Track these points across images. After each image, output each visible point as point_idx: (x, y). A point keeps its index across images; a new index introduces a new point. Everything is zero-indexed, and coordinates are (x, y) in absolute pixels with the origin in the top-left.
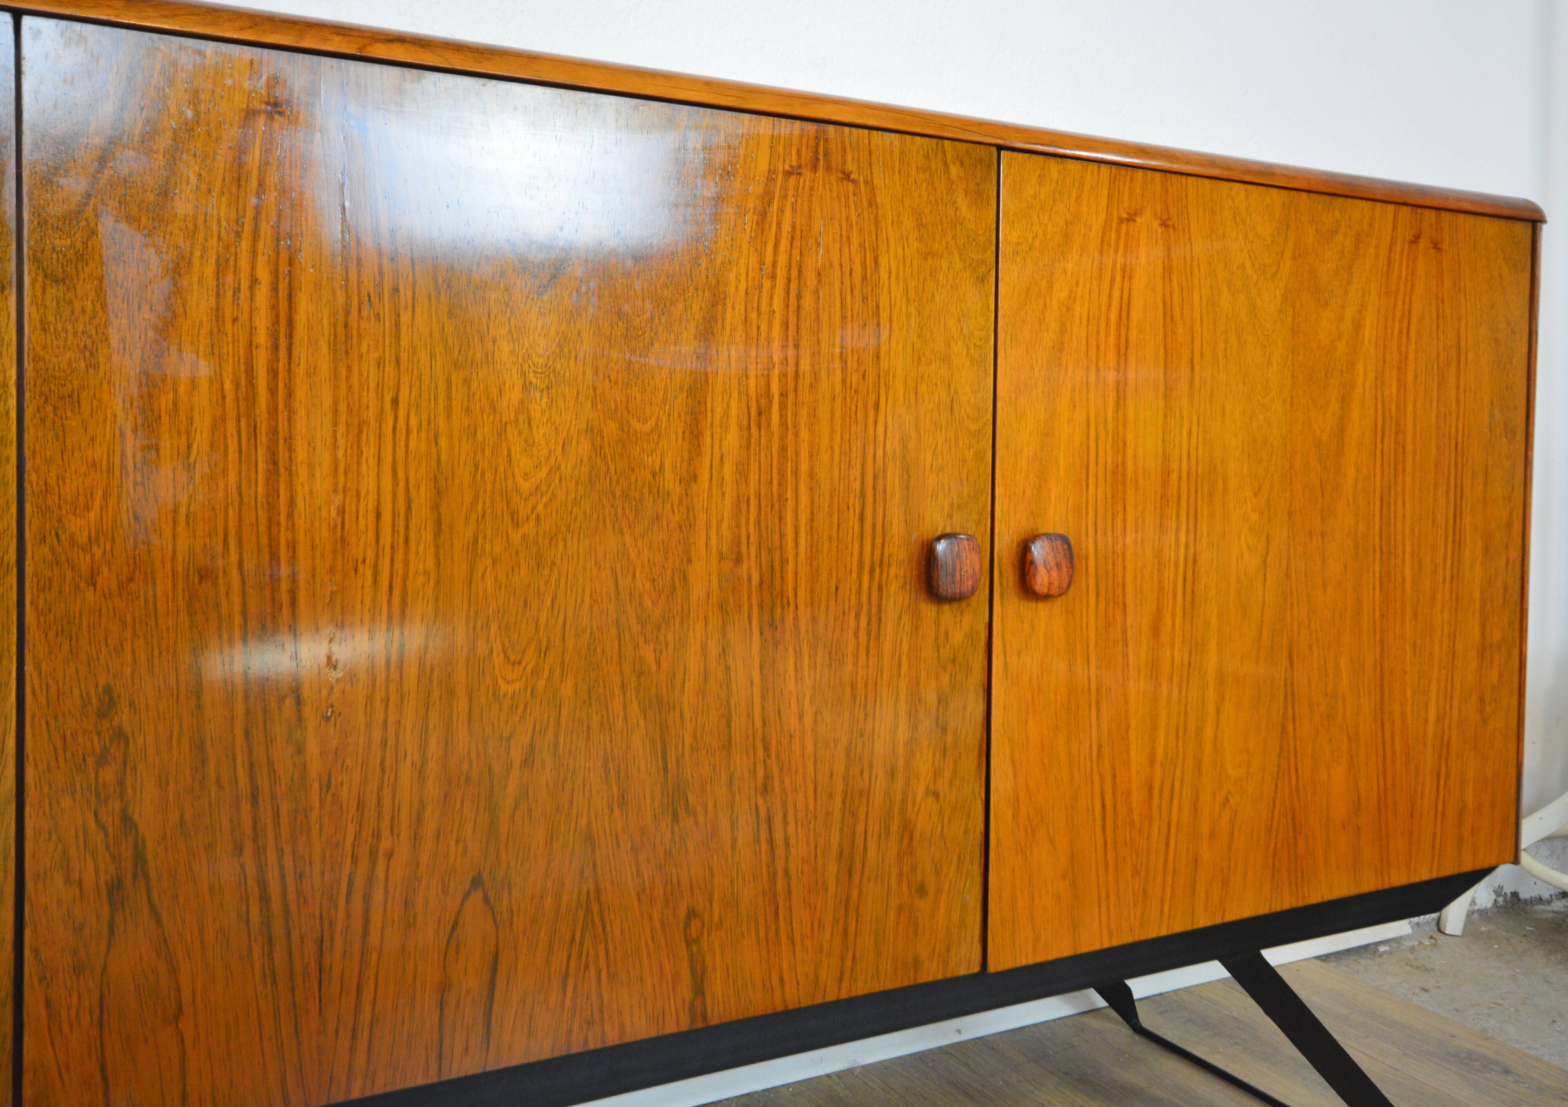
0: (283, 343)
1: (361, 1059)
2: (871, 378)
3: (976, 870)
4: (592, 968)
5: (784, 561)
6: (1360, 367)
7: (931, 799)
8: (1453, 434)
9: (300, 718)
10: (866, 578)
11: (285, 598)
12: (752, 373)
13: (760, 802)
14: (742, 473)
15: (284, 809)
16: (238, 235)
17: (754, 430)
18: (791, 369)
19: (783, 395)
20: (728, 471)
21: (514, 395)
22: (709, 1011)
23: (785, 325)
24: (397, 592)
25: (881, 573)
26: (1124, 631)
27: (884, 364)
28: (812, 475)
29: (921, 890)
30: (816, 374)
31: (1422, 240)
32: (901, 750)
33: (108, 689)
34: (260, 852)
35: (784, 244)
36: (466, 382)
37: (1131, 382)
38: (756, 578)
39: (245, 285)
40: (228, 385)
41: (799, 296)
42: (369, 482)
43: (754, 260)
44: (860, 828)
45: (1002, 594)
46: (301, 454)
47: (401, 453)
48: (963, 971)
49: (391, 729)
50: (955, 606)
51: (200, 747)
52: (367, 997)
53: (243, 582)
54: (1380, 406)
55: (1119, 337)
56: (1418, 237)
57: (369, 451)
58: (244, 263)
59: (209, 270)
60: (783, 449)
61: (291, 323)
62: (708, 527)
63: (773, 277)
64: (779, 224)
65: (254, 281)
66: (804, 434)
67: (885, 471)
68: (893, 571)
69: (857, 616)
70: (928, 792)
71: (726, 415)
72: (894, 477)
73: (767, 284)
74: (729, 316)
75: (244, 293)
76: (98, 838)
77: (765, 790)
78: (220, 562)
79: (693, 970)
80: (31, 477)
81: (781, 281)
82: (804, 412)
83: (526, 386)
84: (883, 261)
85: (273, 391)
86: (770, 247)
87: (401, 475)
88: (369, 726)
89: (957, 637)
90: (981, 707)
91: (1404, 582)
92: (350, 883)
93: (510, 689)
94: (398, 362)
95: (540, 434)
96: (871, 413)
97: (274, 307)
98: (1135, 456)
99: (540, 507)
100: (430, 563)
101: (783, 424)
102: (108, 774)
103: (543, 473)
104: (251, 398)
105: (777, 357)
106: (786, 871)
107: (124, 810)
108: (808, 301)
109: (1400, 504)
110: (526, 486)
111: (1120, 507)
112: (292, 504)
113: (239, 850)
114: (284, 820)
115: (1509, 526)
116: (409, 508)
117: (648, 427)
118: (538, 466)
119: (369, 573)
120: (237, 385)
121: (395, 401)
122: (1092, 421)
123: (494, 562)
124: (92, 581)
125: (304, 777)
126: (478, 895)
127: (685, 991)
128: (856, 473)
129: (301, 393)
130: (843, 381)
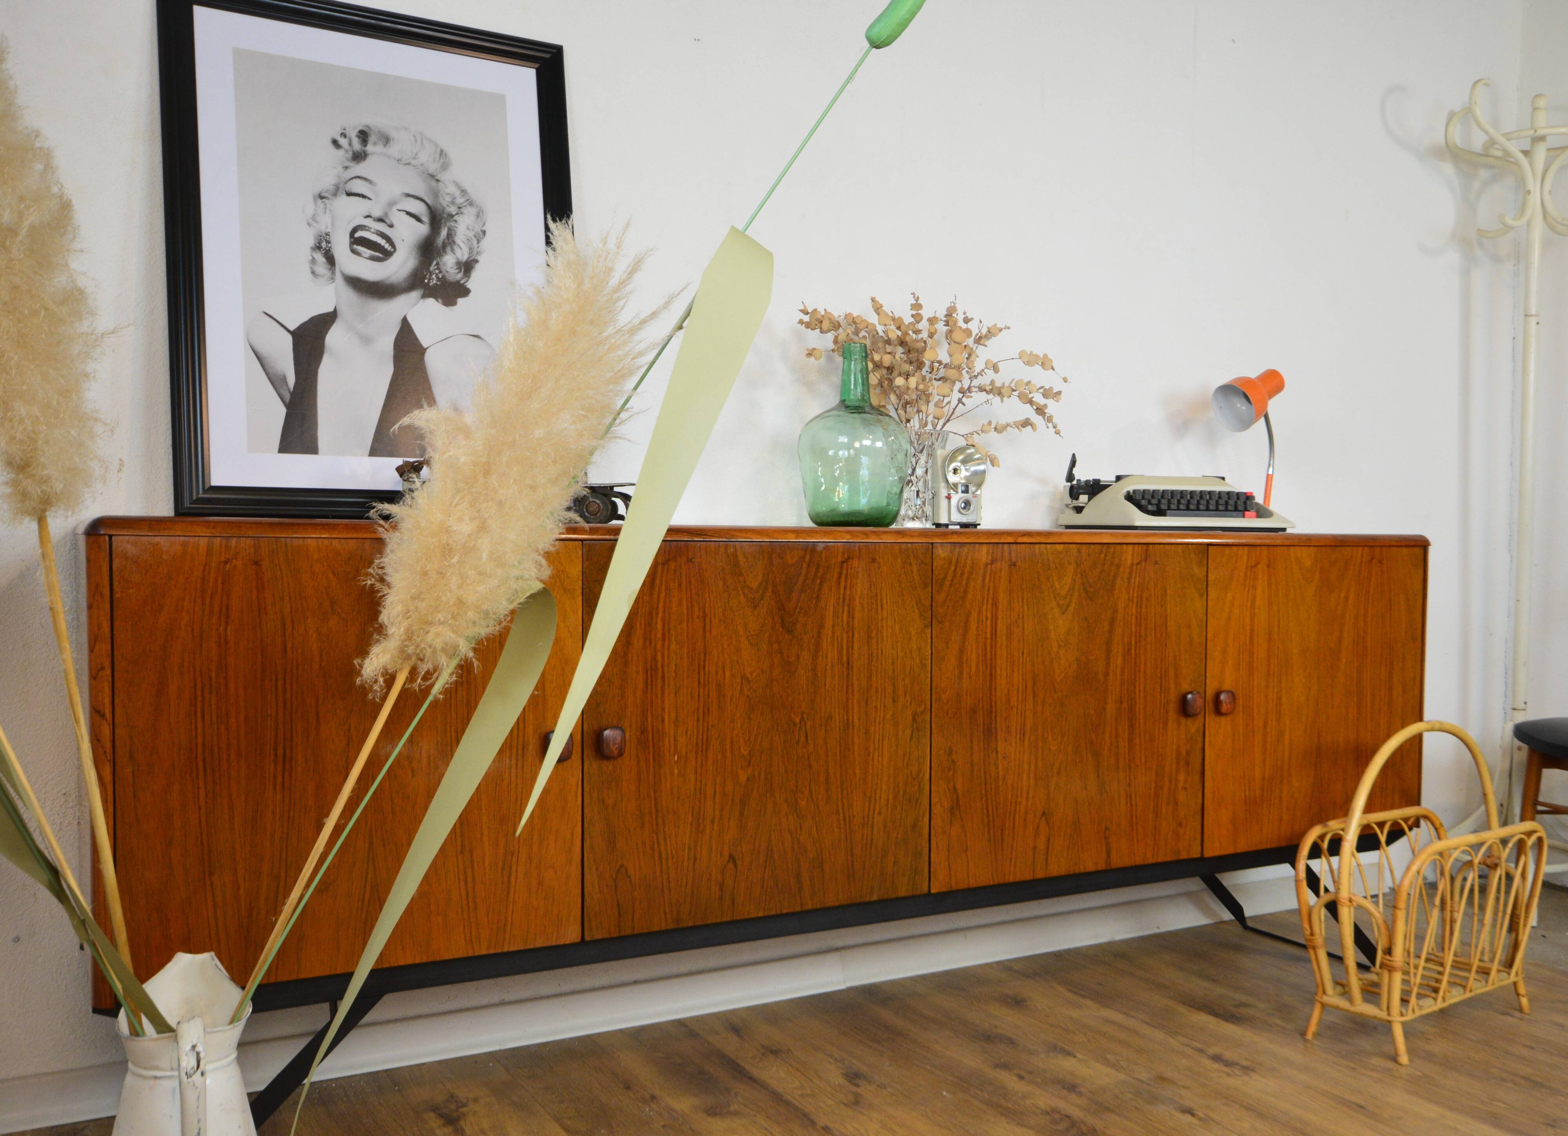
0: (994, 637)
1: (1012, 868)
2: (1164, 636)
3: (1199, 817)
4: (1076, 846)
5: (1136, 703)
7: (1184, 791)
9: (997, 757)
10: (1162, 708)
11: (993, 718)
12: (1126, 637)
13: (1128, 788)
14: (1122, 671)
15: (993, 787)
16: (983, 604)
17: (1126, 657)
18: (1138, 634)
19: (1136, 643)
20: (1118, 673)
21: (1055, 650)
22: (1111, 862)
23: (1136, 618)
24: (1023, 716)
25: (1167, 707)
26: (1253, 727)
27: (1169, 630)
28: (1145, 671)
29: (1181, 824)
30: (1146, 635)
32: (1174, 772)
33: (951, 747)
34: (987, 799)
35: (1136, 589)
36: (1042, 645)
37: (1256, 630)
38: (1126, 708)
39: (985, 618)
40: (980, 652)
41: (1141, 608)
42: (1016, 681)
43: (1126, 597)
44: (1160, 800)
45: (1209, 713)
46: (998, 672)
47: (1024, 670)
48: (1194, 856)
49: (1021, 761)
50: (1192, 718)
51: (972, 766)
52: (1014, 849)
53: (983, 713)
56: (1372, 559)
57: (1016, 670)
58: (984, 613)
59: (976, 615)
60: (1135, 663)
61: (996, 630)
62: (1112, 691)
63: (1132, 602)
64: (1135, 582)
65: (987, 618)
66: (1142, 658)
67: (1169, 669)
68: (1173, 705)
69: (1159, 722)
70: (1183, 788)
71: (1117, 652)
72: (1171, 670)
73: (1130, 605)
74: (1118, 616)
75: (984, 621)
76: (948, 794)
77: (1130, 785)
78: (978, 707)
79: (1107, 848)
80: (934, 683)
81: (1135, 603)
82: (1142, 650)
83: (1059, 646)
84: (1168, 592)
85: (991, 652)
86: (1131, 591)
87: (1024, 677)
88: (1015, 760)
89: (1193, 729)
90: (1201, 756)
92: (1010, 812)
94: (1024, 640)
95: (1063, 661)
96: (1164, 648)
97: (992, 625)
98: (1257, 659)
99: (1063, 687)
100: (1032, 706)
101: (1135, 654)
102: (951, 773)
103: (1063, 675)
104: (986, 655)
105: (1133, 630)
106: (1136, 815)
107: (954, 784)
108: (1144, 609)
110: (1059, 680)
112: (996, 689)
113: (981, 799)
114: (993, 790)
116: (1026, 689)
117: (1093, 657)
118: (1062, 672)
119: (1015, 710)
120: (982, 651)
121: (1023, 654)
122: (1241, 646)
123: (1049, 706)
124: (947, 714)
125: (998, 776)
126: (1044, 818)
127: (1104, 855)
128: (1159, 669)
129: (998, 652)
130: (1155, 637)
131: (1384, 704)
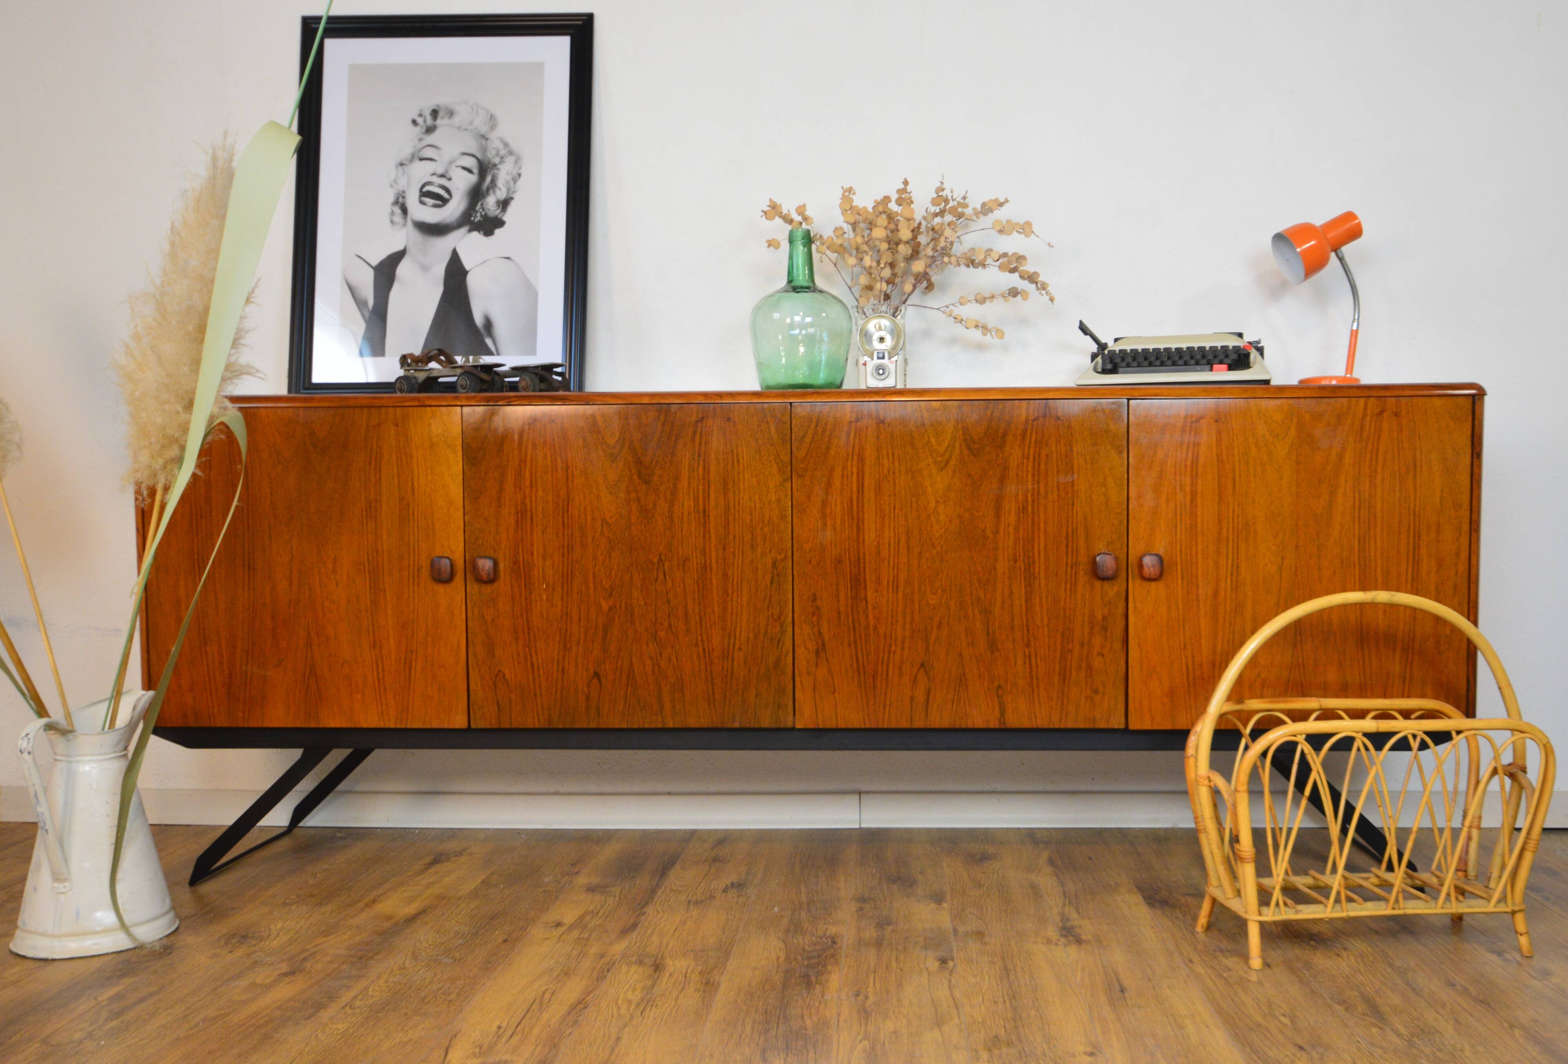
0: (861, 491)
1: (887, 716)
2: (1070, 495)
3: (1122, 687)
4: (962, 700)
5: (1034, 563)
6: (1343, 478)
7: (1100, 657)
8: (1412, 508)
9: (867, 607)
10: (1069, 570)
11: (862, 569)
12: (1020, 494)
13: (1026, 650)
14: (1017, 529)
15: (863, 634)
16: (848, 459)
17: (1021, 514)
18: (1036, 492)
19: (1033, 501)
20: (1011, 530)
21: (932, 505)
22: (1006, 721)
23: (1033, 475)
24: (895, 569)
25: (1076, 568)
26: (1198, 596)
27: (1076, 488)
28: (1045, 530)
29: (1096, 692)
30: (1046, 493)
31: (1385, 414)
32: (1086, 636)
33: (815, 594)
34: (856, 647)
35: (1033, 446)
36: (917, 501)
37: (1199, 490)
38: (1023, 567)
39: (850, 474)
40: (845, 505)
41: (1039, 465)
42: (887, 534)
43: (1020, 453)
44: (1068, 664)
45: (1133, 578)
46: (866, 525)
47: (896, 524)
48: (1116, 727)
49: (894, 612)
50: (1110, 582)
51: (839, 613)
52: (888, 696)
53: (850, 564)
54: (1357, 495)
55: (1192, 472)
56: (1382, 412)
57: (887, 524)
58: (849, 469)
59: (840, 471)
60: (1033, 521)
61: (863, 484)
62: (1004, 549)
63: (1028, 458)
64: (1030, 439)
65: (852, 473)
66: (1042, 516)
67: (1077, 529)
68: (1081, 567)
69: (1066, 584)
70: (1098, 654)
71: (1010, 509)
72: (1081, 531)
73: (1025, 461)
74: (1010, 473)
75: (849, 477)
76: (813, 637)
77: (1028, 645)
78: (844, 558)
79: (1000, 708)
80: (795, 533)
81: (1031, 460)
82: (1042, 508)
83: (937, 502)
84: (1075, 449)
85: (858, 506)
86: (1027, 447)
87: (896, 531)
88: (887, 610)
89: (1112, 595)
90: (1123, 622)
91: (1376, 580)
92: (883, 660)
93: (933, 602)
94: (895, 495)
95: (942, 517)
96: (1071, 508)
97: (858, 481)
98: (1202, 522)
99: (942, 542)
100: (906, 560)
101: (1033, 512)
102: (815, 618)
103: (943, 530)
104: (852, 508)
105: (1030, 487)
106: (1037, 678)
107: (819, 629)
108: (1043, 466)
109: (1372, 542)
110: (937, 535)
111: (1194, 543)
112: (864, 540)
113: (850, 645)
114: (863, 638)
115: (1458, 554)
116: (899, 543)
117: (981, 514)
118: (941, 528)
119: (887, 562)
120: (848, 504)
121: (894, 508)
122: (1178, 507)
123: (927, 560)
124: (810, 563)
125: (868, 624)
126: (923, 670)
127: (997, 714)
128: (1064, 529)
129: (866, 506)
130: (1058, 495)
131: (1407, 581)
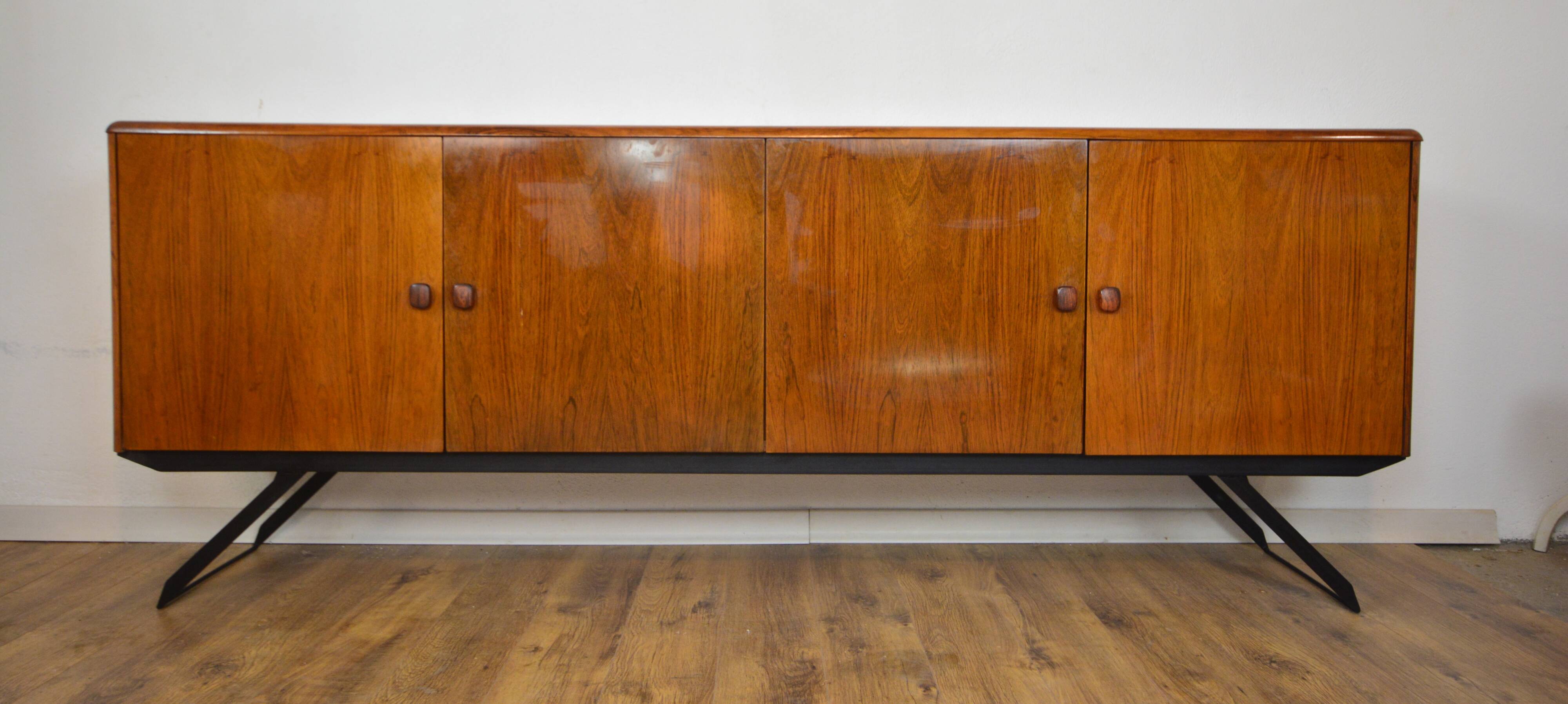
0: (832, 225)
1: (854, 440)
2: (1032, 230)
3: (1080, 414)
4: (927, 427)
5: (997, 294)
6: (1289, 217)
7: (1059, 386)
8: (1353, 246)
9: (837, 336)
10: (1031, 302)
11: (832, 300)
12: (985, 229)
13: (988, 378)
14: (981, 263)
15: (832, 362)
16: (820, 193)
17: (986, 248)
18: (1000, 227)
19: (997, 236)
20: (976, 264)
21: (901, 238)
22: (969, 448)
23: (997, 211)
24: (865, 299)
25: (1037, 300)
26: (1152, 327)
27: (1038, 224)
28: (1008, 264)
29: (1055, 419)
30: (1010, 229)
31: (1329, 158)
32: (1046, 365)
33: (786, 323)
34: (825, 374)
35: (997, 183)
36: (886, 234)
37: (1155, 227)
38: (986, 299)
39: (821, 207)
40: (817, 237)
41: (1003, 201)
42: (856, 266)
43: (985, 190)
44: (1029, 392)
45: (1091, 310)
46: (837, 257)
47: (866, 257)
48: (1074, 452)
49: (863, 341)
50: (1069, 314)
51: (809, 341)
52: (856, 422)
53: (821, 295)
54: (1302, 234)
55: (1148, 209)
56: (1326, 155)
57: (856, 256)
58: (821, 202)
59: (812, 204)
60: (997, 255)
61: (834, 218)
62: (968, 281)
63: (993, 195)
64: (995, 176)
65: (824, 207)
66: (1005, 249)
67: (1038, 263)
68: (1042, 299)
69: (1027, 315)
70: (1057, 383)
71: (975, 243)
72: (1042, 264)
73: (990, 197)
74: (976, 209)
75: (821, 210)
76: (784, 365)
78: (815, 288)
79: (963, 433)
80: (768, 264)
81: (996, 196)
82: (1005, 242)
83: (905, 236)
84: (1037, 186)
85: (829, 239)
86: (991, 184)
87: (866, 263)
88: (856, 339)
89: (1071, 325)
90: (1081, 352)
91: (1319, 315)
92: (851, 387)
93: (900, 332)
94: (865, 229)
95: (910, 250)
96: (1033, 242)
97: (829, 214)
98: (1157, 257)
99: (909, 275)
100: (875, 290)
101: (997, 246)
102: (786, 347)
103: (910, 263)
104: (823, 241)
105: (994, 222)
106: (999, 404)
107: (790, 357)
108: (1006, 202)
109: (1316, 279)
110: (905, 267)
111: (1149, 277)
112: (834, 272)
113: (820, 373)
114: (832, 366)
115: (1395, 290)
116: (868, 273)
117: (946, 248)
118: (909, 261)
119: (856, 293)
120: (819, 237)
121: (864, 241)
122: (1135, 243)
123: (895, 292)
124: (782, 293)
125: (838, 352)
126: (889, 397)
127: (960, 438)
128: (1026, 263)
129: (837, 239)
130: (1021, 230)
131: (1348, 315)
